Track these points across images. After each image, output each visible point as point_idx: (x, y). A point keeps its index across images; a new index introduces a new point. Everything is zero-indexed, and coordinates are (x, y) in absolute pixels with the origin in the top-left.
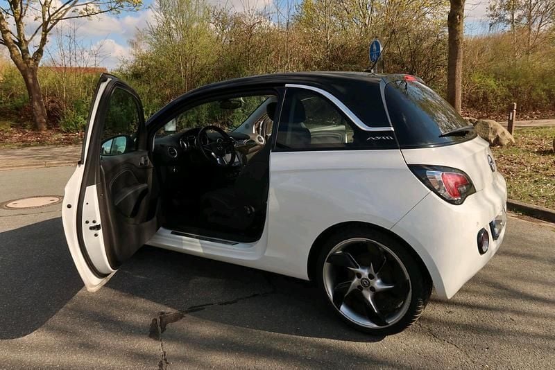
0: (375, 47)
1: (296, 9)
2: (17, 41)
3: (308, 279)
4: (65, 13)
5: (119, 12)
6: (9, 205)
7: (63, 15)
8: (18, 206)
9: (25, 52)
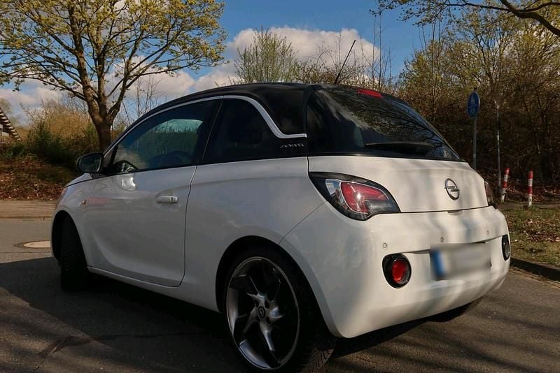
0: (473, 101)
1: (406, 66)
2: (97, 96)
3: (217, 310)
4: (145, 70)
5: (198, 68)
6: (25, 245)
7: (143, 72)
8: (33, 246)
9: (103, 107)
